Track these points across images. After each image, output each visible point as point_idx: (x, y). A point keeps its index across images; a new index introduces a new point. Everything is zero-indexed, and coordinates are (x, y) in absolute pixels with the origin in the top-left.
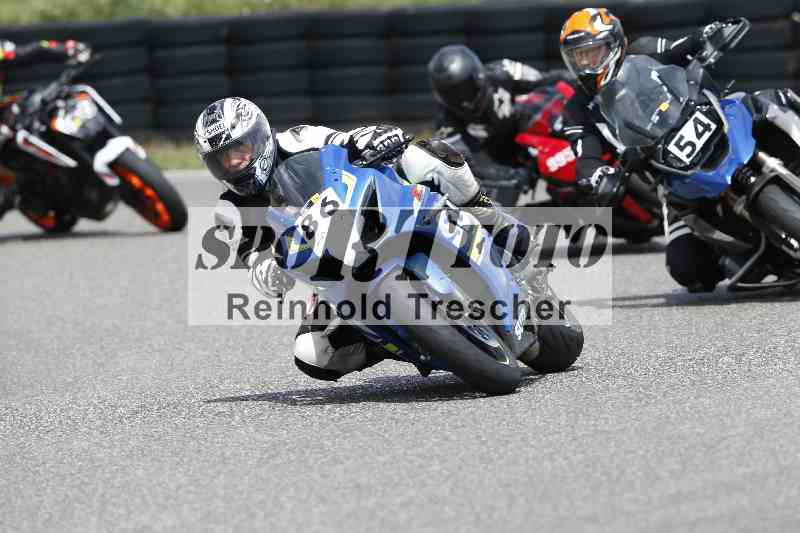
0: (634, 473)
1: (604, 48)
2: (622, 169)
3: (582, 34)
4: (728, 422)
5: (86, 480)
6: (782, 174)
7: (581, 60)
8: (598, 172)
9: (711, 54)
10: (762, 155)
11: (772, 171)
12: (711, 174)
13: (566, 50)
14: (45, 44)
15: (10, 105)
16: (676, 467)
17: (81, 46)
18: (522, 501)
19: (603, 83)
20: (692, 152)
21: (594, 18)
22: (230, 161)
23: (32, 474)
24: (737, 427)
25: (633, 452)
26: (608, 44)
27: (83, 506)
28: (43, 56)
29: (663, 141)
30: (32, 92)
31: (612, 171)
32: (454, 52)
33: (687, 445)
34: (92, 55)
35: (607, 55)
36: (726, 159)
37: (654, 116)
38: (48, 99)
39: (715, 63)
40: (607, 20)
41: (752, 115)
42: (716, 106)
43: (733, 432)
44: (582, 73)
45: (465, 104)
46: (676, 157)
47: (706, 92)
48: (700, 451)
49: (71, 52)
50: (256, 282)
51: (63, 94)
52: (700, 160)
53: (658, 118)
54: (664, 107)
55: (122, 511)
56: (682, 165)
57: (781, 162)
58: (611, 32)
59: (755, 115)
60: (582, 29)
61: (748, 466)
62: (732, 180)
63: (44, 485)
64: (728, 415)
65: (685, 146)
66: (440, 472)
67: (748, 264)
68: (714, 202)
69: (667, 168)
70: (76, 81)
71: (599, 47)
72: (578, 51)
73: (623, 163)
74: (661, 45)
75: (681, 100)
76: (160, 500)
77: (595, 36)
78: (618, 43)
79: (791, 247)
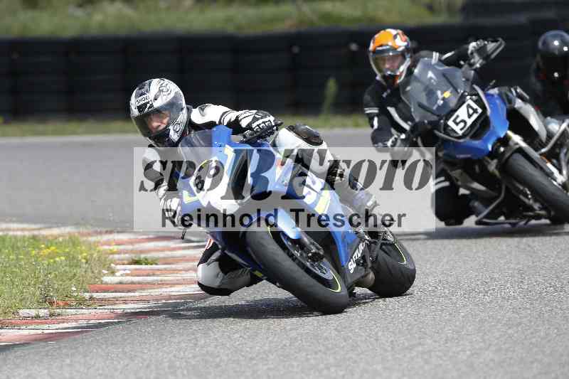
2: (411, 136)
3: (388, 47)
6: (523, 147)
9: (477, 61)
10: (511, 134)
11: (517, 144)
12: (477, 142)
19: (398, 81)
20: (464, 127)
21: (395, 37)
22: (152, 124)
26: (403, 55)
29: (444, 118)
36: (488, 132)
37: (439, 101)
42: (482, 96)
44: (385, 75)
46: (453, 130)
47: (475, 86)
52: (469, 133)
53: (442, 102)
54: (447, 95)
56: (457, 135)
58: (406, 47)
59: (507, 105)
62: (492, 148)
65: (460, 122)
67: (491, 207)
69: (446, 137)
74: (436, 56)
75: (459, 91)
77: (396, 49)
79: (526, 196)
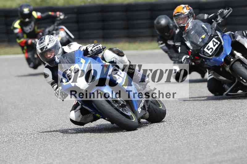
0: (202, 146)
1: (187, 17)
2: (192, 56)
3: (180, 13)
4: (231, 130)
5: (33, 148)
6: (241, 58)
7: (180, 21)
8: (184, 57)
9: (220, 20)
10: (235, 52)
11: (238, 57)
12: (218, 58)
13: (175, 18)
14: (50, 13)
15: (39, 32)
16: (215, 144)
17: (61, 14)
18: (167, 155)
19: (187, 29)
20: (212, 51)
21: (184, 8)
22: (47, 55)
23: (16, 147)
24: (234, 132)
25: (202, 140)
26: (188, 16)
27: (32, 156)
28: (49, 17)
29: (203, 47)
30: (46, 28)
31: (188, 57)
32: (163, 18)
33: (219, 138)
34: (65, 16)
35: (188, 20)
36: (222, 53)
37: (200, 40)
38: (51, 30)
39: (221, 22)
40: (188, 8)
41: (231, 39)
42: (220, 36)
43: (233, 134)
44: (180, 26)
45: (166, 34)
46: (207, 53)
47: (217, 32)
48: (222, 139)
49: (58, 16)
50: (56, 94)
51: (55, 29)
52: (214, 53)
53: (201, 40)
54: (203, 36)
55: (44, 158)
56: (209, 55)
57: (241, 54)
58: (189, 12)
59: (232, 39)
60: (180, 12)
61: (238, 144)
62: (224, 60)
63: (20, 150)
64: (231, 128)
65: (210, 49)
66: (142, 146)
68: (219, 67)
69: (204, 56)
70: (59, 25)
71: (186, 17)
72: (179, 18)
73: (192, 54)
74: (206, 16)
75: (209, 34)
76: (56, 154)
77: (184, 14)
78: (191, 16)
79: (244, 82)
